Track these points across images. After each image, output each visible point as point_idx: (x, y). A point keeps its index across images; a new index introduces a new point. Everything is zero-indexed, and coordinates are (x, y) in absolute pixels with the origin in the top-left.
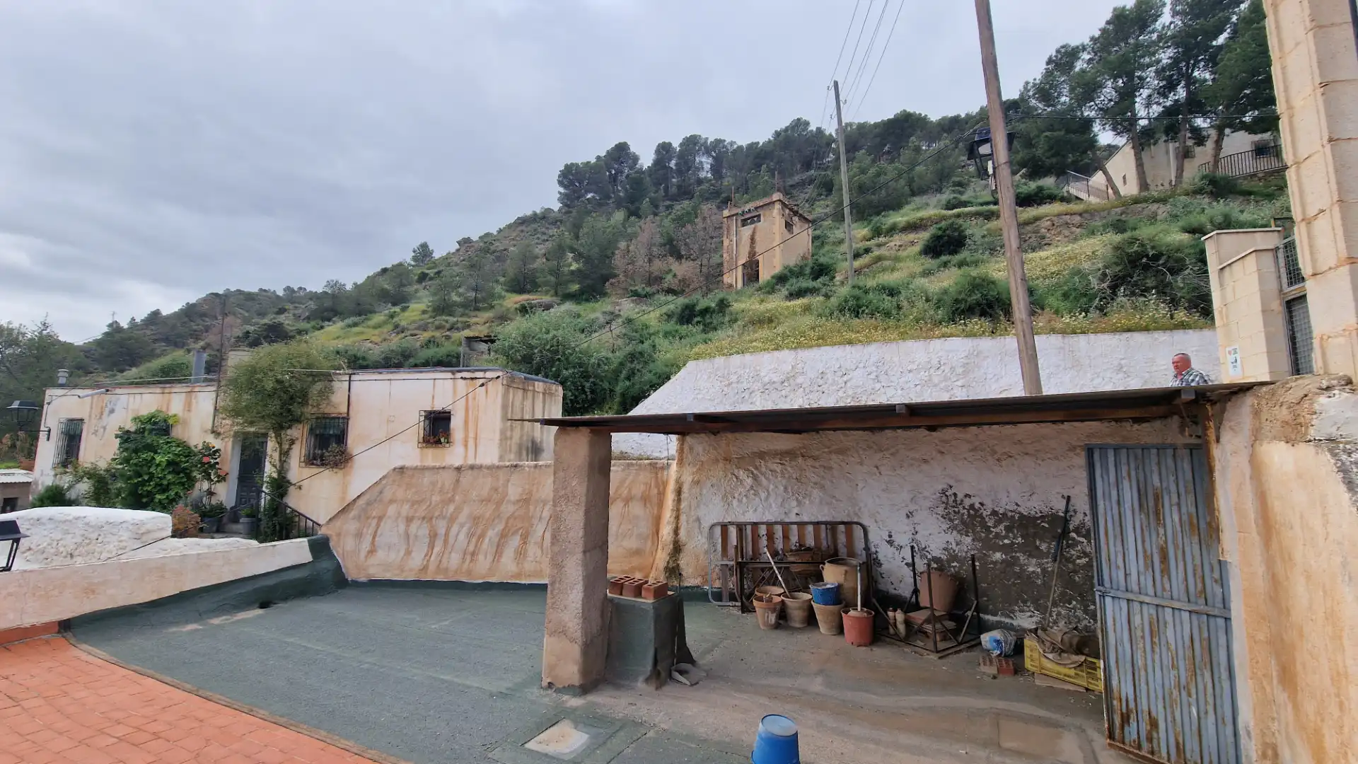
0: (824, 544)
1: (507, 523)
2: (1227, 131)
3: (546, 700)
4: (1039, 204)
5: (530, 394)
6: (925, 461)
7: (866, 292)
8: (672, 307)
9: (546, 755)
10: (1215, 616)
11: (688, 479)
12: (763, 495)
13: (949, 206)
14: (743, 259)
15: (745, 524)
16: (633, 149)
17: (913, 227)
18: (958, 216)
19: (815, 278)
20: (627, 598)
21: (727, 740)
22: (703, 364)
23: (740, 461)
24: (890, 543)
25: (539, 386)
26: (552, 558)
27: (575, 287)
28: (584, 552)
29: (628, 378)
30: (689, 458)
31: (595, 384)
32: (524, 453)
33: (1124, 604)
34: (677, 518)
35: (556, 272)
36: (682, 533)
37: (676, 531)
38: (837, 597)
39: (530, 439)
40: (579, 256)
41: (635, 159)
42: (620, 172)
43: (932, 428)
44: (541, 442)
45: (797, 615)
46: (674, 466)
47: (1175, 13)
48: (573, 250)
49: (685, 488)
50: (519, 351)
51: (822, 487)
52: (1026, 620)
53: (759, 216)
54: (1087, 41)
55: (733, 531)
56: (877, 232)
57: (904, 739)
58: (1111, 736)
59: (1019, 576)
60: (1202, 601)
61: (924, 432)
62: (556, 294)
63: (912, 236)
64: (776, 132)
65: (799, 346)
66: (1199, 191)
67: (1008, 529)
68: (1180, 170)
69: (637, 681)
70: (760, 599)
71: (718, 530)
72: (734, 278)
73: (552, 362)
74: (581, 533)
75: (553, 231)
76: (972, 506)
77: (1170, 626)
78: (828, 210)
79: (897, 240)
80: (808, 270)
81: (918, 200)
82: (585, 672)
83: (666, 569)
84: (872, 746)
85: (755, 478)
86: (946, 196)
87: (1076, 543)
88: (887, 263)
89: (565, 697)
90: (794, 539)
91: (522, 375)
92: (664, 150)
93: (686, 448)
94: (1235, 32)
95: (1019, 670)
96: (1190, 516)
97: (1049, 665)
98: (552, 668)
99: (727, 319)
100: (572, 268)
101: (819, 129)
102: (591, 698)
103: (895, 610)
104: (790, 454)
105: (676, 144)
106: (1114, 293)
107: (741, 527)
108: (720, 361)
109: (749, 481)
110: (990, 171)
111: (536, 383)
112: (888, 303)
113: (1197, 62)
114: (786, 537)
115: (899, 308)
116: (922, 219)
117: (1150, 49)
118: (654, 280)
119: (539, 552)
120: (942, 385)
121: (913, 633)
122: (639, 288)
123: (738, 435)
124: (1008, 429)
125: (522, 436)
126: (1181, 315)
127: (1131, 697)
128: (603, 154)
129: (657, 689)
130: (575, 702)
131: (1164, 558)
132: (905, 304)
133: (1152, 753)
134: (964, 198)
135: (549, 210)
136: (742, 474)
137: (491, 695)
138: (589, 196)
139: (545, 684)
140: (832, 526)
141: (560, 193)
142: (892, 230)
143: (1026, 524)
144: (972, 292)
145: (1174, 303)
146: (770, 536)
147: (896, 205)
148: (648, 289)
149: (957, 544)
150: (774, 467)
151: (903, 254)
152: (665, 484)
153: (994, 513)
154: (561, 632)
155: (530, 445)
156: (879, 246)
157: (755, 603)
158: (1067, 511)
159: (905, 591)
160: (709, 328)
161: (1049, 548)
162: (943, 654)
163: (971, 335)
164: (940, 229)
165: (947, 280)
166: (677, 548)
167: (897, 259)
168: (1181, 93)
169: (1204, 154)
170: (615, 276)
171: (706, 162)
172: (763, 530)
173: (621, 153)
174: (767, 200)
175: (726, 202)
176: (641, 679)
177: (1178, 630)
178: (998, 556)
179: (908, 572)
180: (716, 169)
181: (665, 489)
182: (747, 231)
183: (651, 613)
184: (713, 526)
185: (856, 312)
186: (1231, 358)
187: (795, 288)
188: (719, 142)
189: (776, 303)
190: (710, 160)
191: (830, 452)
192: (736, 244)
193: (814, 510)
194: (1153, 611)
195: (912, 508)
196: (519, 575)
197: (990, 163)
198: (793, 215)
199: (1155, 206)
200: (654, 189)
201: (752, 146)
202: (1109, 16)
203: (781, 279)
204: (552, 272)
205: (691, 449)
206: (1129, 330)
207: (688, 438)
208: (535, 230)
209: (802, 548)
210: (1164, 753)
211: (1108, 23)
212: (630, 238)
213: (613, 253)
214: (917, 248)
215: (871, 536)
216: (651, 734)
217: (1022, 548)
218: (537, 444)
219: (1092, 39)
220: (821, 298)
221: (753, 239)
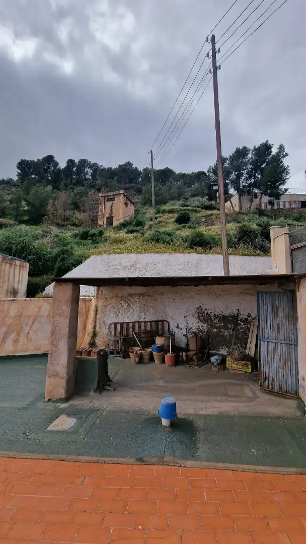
0: (154, 329)
1: (8, 328)
2: (263, 195)
3: (49, 407)
4: (211, 210)
5: (13, 266)
6: (192, 297)
7: (160, 234)
8: (77, 232)
9: (59, 431)
10: (292, 345)
11: (100, 305)
12: (131, 311)
13: (183, 206)
14: (107, 215)
15: (124, 323)
16: (56, 159)
17: (171, 211)
18: (186, 210)
19: (138, 226)
20: (84, 357)
21: (137, 409)
22: (98, 257)
23: (122, 298)
24: (178, 328)
25: (18, 262)
26: (51, 342)
27: (26, 218)
28: (69, 338)
29: (61, 261)
30: (100, 296)
31: (44, 263)
32: (9, 294)
33: (266, 343)
34: (95, 321)
35: (17, 209)
36: (97, 328)
37: (95, 327)
38: (162, 350)
39: (12, 287)
40: (28, 204)
41: (57, 164)
42: (49, 168)
43: (196, 286)
44: (18, 289)
45: (146, 357)
46: (93, 300)
47: (252, 154)
48: (26, 200)
49: (99, 309)
50: (4, 245)
51: (154, 308)
52: (223, 352)
53: (114, 198)
54: (228, 157)
55: (119, 327)
56: (158, 212)
57: (199, 398)
58: (261, 386)
59: (222, 336)
60: (288, 340)
61: (193, 287)
62: (16, 220)
63: (171, 215)
64: (119, 165)
65: (138, 252)
66: (255, 213)
67: (219, 321)
68: (251, 205)
69: (90, 391)
70: (133, 352)
71: (113, 326)
72: (102, 222)
73: (22, 252)
74: (67, 330)
75: (14, 190)
76: (207, 313)
77: (279, 349)
78: (139, 200)
79: (166, 215)
80: (134, 223)
81: (172, 202)
82: (67, 391)
83: (90, 343)
84: (189, 402)
85: (128, 304)
86: (181, 202)
87: (240, 324)
88: (163, 224)
89: (58, 404)
90: (143, 328)
91: (10, 257)
92: (71, 162)
93: (100, 292)
94: (267, 164)
95: (225, 368)
96: (286, 314)
97: (234, 366)
98: (50, 392)
99: (103, 239)
100: (25, 209)
101: (136, 168)
102: (71, 402)
103: (182, 352)
104: (143, 295)
105: (77, 161)
106: (239, 243)
107: (122, 324)
108: (105, 256)
109: (126, 306)
110: (218, 196)
111: (16, 261)
112: (169, 238)
113: (257, 171)
114: (140, 327)
115: (172, 241)
116: (174, 209)
117: (245, 164)
118: (66, 219)
119: (26, 340)
120: (189, 270)
121: (189, 360)
122: (60, 222)
123: (122, 287)
124: (220, 286)
125: (8, 286)
126: (258, 252)
127: (267, 373)
128: (41, 158)
129: (100, 394)
130: (63, 406)
131: (278, 328)
132: (174, 240)
133: (272, 389)
134: (187, 203)
135: (11, 180)
136: (123, 303)
137: (19, 409)
138: (33, 176)
139: (46, 400)
140: (157, 322)
141: (18, 172)
142: (164, 212)
143: (224, 319)
144: (196, 238)
145: (255, 247)
146: (134, 328)
147: (165, 203)
148: (63, 223)
149: (202, 327)
150: (136, 300)
151: (168, 221)
152: (89, 308)
153: (215, 315)
154: (56, 375)
155: (12, 290)
156: (160, 217)
157: (130, 354)
158: (238, 314)
159: (183, 345)
160: (95, 242)
161: (231, 326)
162: (200, 366)
163: (198, 253)
164: (182, 214)
165: (186, 233)
166: (95, 334)
167: (167, 223)
168: (252, 180)
169: (256, 201)
170: (47, 215)
171: (90, 171)
172: (131, 325)
173: (50, 159)
174: (118, 192)
175: (99, 190)
176: (92, 391)
177: (281, 349)
178: (215, 330)
179: (184, 338)
180: (94, 175)
181: (89, 310)
182: (109, 204)
183: (97, 362)
184: (111, 324)
185: (158, 241)
186: (275, 266)
187: (130, 229)
188: (95, 164)
189: (122, 234)
190: (91, 171)
191: (157, 294)
192: (105, 208)
193: (150, 317)
194: (274, 344)
195: (186, 314)
196: (14, 352)
197: (218, 193)
198: (128, 200)
199: (244, 216)
200: (65, 179)
201: (110, 169)
202: (235, 150)
203: (124, 225)
204: (13, 209)
205: (102, 291)
206: (244, 255)
207: (101, 288)
208: (4, 188)
209: (146, 332)
210: (276, 389)
211: (235, 152)
212: (55, 199)
213: (47, 204)
214: (174, 220)
215: (171, 326)
216: (104, 413)
217: (223, 327)
218: (15, 290)
219: (230, 156)
220: (140, 234)
221: (111, 207)
